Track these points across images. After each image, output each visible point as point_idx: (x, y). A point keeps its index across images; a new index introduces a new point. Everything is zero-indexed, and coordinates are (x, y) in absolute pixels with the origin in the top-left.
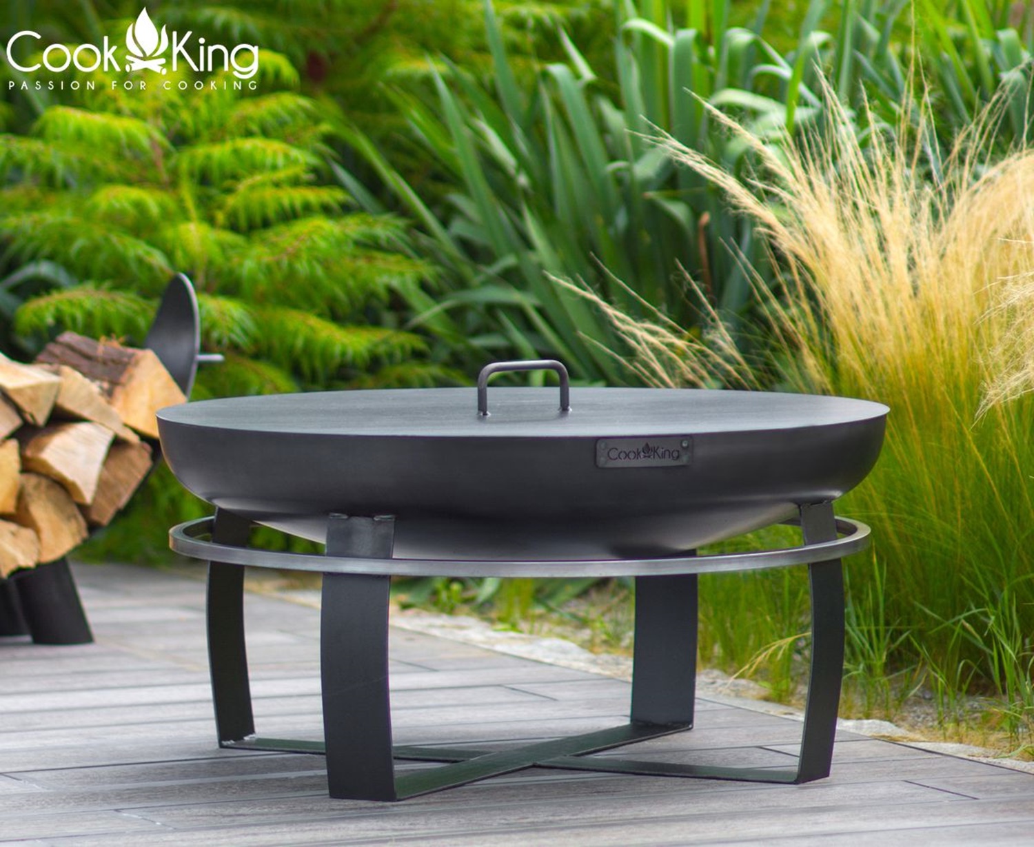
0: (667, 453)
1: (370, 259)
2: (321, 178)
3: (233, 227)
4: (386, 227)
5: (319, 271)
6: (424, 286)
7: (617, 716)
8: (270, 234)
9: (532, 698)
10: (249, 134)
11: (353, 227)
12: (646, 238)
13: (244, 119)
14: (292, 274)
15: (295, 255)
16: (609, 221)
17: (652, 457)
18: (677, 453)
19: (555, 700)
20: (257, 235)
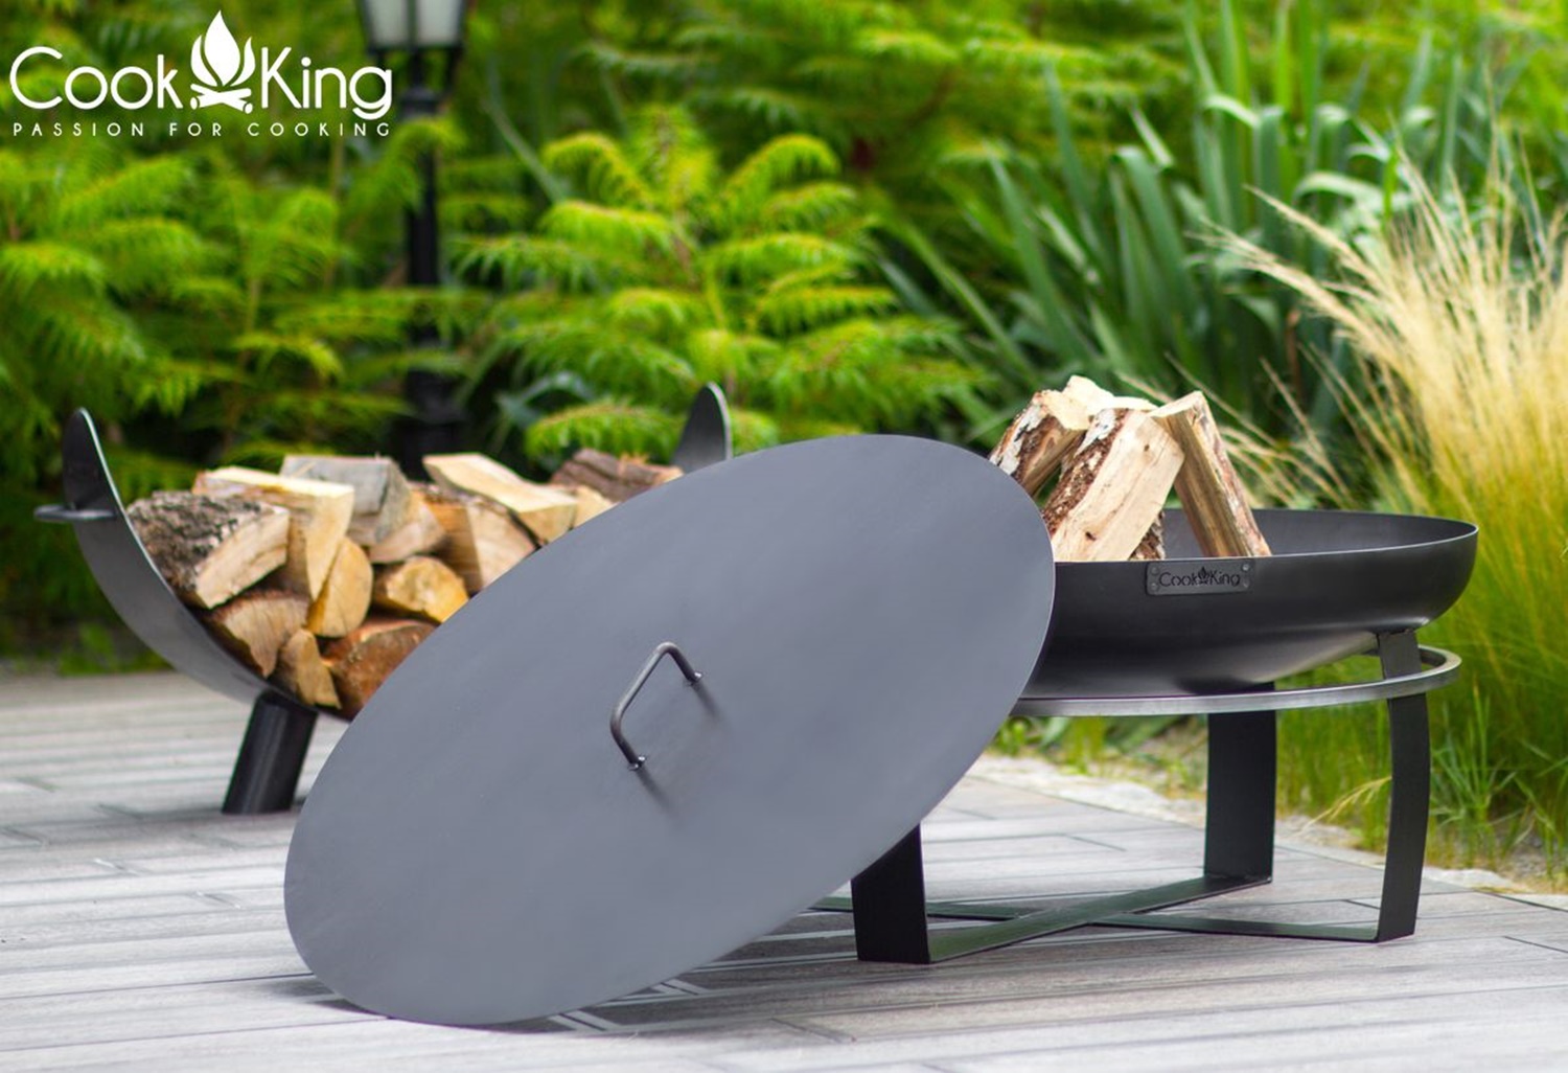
1: (921, 368)
2: (866, 276)
3: (767, 330)
4: (940, 329)
5: (861, 381)
6: (978, 393)
7: (1192, 869)
8: (809, 340)
9: (1099, 848)
11: (902, 330)
14: (830, 383)
15: (834, 363)
16: (1188, 321)
19: (1122, 850)
20: (797, 341)
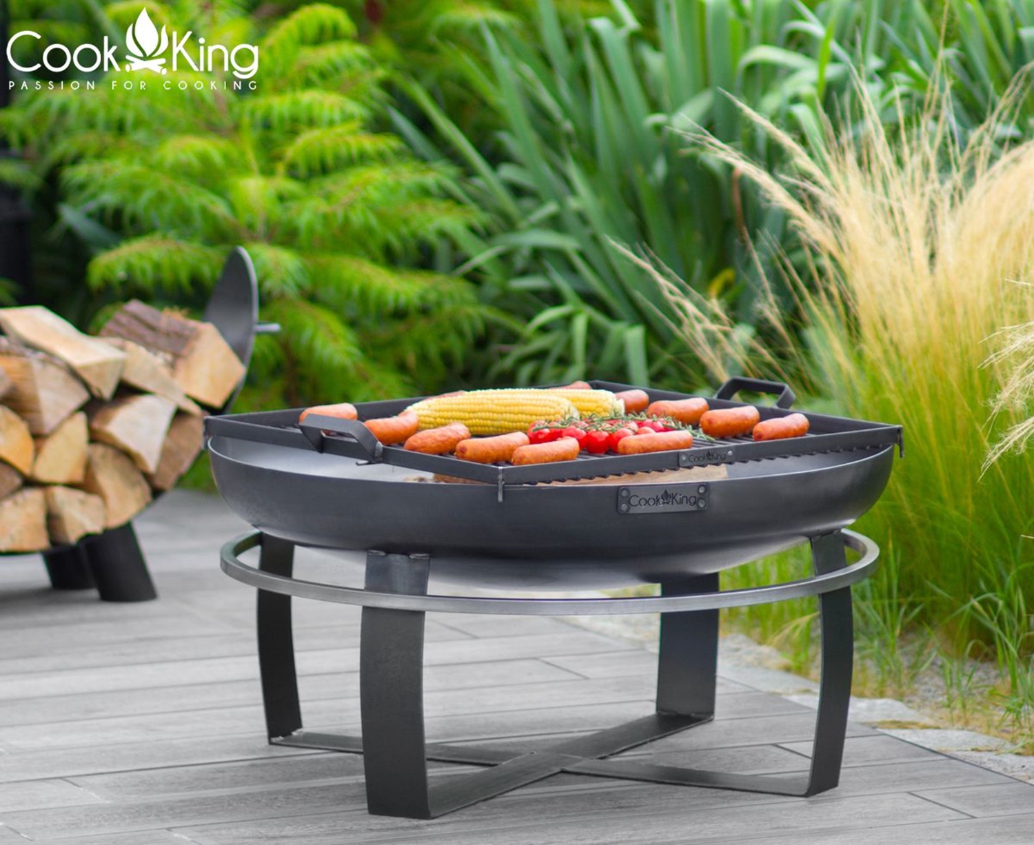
0: (685, 499)
1: (422, 207)
2: (379, 125)
3: (292, 172)
4: (440, 174)
5: (373, 221)
6: (473, 230)
8: (328, 183)
9: (566, 676)
10: (308, 84)
11: (409, 175)
12: (684, 186)
13: (305, 68)
14: (347, 222)
15: (351, 205)
16: (648, 169)
17: (670, 503)
18: (694, 499)
19: (587, 678)
20: (315, 183)
